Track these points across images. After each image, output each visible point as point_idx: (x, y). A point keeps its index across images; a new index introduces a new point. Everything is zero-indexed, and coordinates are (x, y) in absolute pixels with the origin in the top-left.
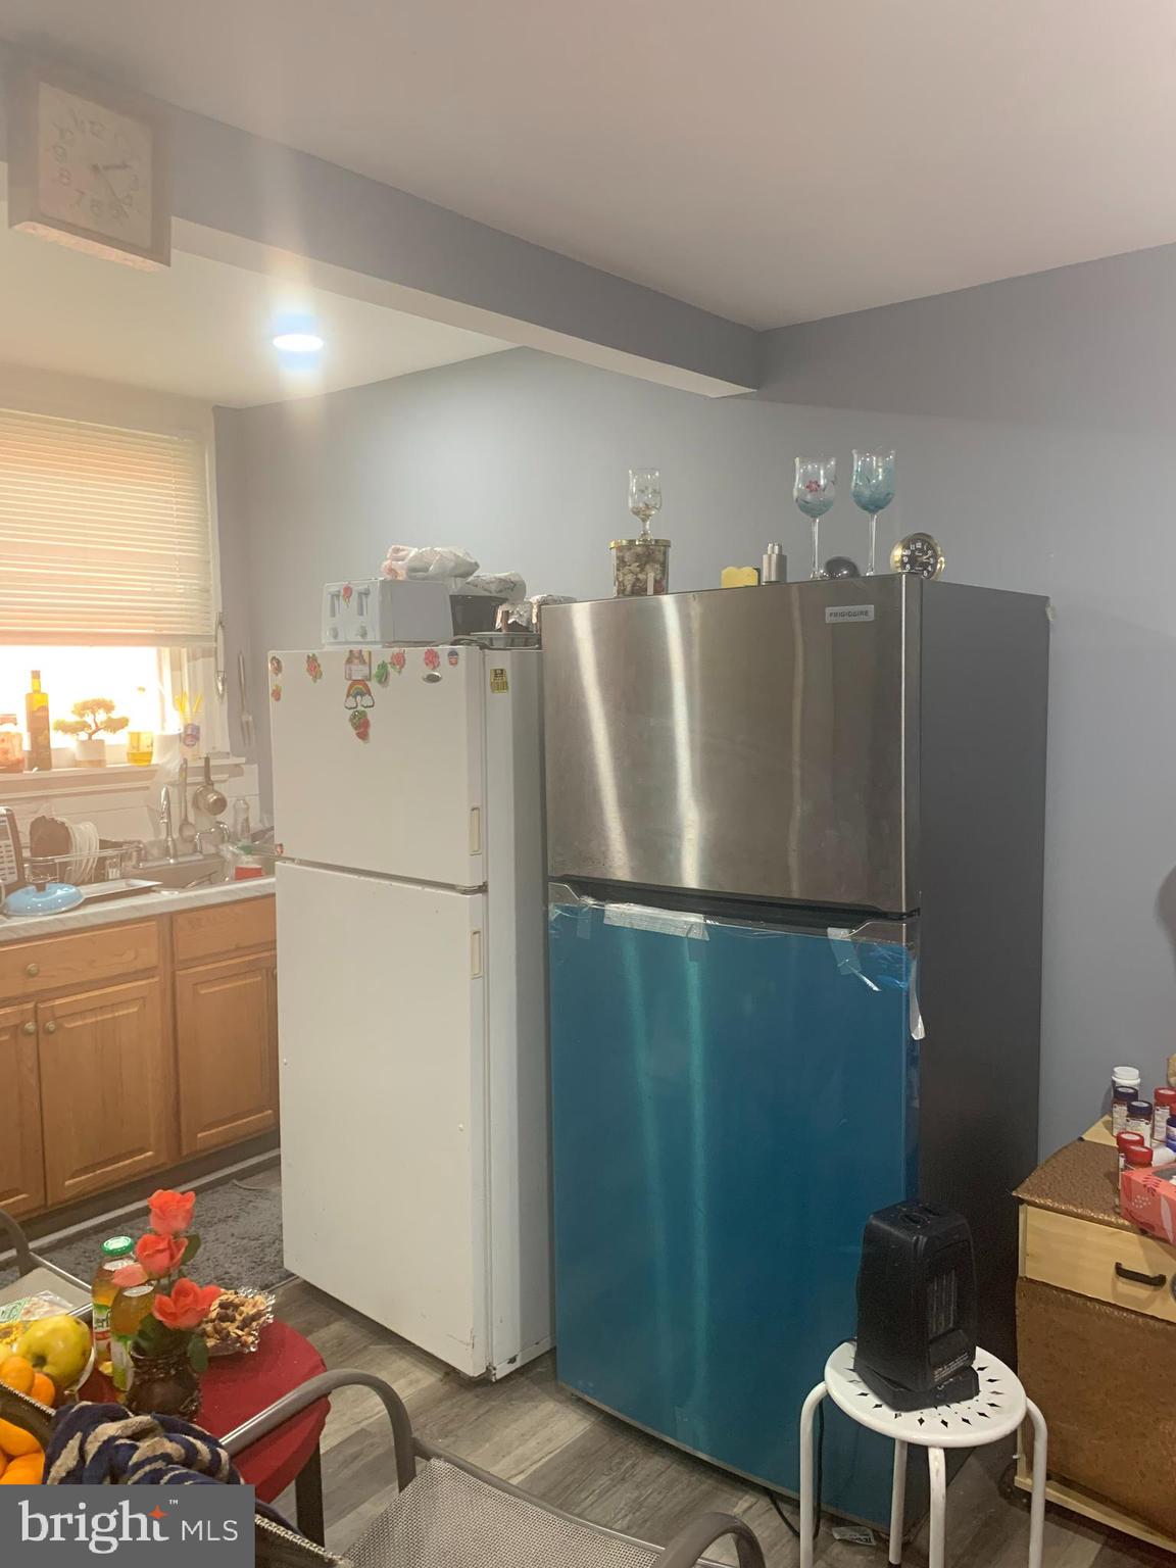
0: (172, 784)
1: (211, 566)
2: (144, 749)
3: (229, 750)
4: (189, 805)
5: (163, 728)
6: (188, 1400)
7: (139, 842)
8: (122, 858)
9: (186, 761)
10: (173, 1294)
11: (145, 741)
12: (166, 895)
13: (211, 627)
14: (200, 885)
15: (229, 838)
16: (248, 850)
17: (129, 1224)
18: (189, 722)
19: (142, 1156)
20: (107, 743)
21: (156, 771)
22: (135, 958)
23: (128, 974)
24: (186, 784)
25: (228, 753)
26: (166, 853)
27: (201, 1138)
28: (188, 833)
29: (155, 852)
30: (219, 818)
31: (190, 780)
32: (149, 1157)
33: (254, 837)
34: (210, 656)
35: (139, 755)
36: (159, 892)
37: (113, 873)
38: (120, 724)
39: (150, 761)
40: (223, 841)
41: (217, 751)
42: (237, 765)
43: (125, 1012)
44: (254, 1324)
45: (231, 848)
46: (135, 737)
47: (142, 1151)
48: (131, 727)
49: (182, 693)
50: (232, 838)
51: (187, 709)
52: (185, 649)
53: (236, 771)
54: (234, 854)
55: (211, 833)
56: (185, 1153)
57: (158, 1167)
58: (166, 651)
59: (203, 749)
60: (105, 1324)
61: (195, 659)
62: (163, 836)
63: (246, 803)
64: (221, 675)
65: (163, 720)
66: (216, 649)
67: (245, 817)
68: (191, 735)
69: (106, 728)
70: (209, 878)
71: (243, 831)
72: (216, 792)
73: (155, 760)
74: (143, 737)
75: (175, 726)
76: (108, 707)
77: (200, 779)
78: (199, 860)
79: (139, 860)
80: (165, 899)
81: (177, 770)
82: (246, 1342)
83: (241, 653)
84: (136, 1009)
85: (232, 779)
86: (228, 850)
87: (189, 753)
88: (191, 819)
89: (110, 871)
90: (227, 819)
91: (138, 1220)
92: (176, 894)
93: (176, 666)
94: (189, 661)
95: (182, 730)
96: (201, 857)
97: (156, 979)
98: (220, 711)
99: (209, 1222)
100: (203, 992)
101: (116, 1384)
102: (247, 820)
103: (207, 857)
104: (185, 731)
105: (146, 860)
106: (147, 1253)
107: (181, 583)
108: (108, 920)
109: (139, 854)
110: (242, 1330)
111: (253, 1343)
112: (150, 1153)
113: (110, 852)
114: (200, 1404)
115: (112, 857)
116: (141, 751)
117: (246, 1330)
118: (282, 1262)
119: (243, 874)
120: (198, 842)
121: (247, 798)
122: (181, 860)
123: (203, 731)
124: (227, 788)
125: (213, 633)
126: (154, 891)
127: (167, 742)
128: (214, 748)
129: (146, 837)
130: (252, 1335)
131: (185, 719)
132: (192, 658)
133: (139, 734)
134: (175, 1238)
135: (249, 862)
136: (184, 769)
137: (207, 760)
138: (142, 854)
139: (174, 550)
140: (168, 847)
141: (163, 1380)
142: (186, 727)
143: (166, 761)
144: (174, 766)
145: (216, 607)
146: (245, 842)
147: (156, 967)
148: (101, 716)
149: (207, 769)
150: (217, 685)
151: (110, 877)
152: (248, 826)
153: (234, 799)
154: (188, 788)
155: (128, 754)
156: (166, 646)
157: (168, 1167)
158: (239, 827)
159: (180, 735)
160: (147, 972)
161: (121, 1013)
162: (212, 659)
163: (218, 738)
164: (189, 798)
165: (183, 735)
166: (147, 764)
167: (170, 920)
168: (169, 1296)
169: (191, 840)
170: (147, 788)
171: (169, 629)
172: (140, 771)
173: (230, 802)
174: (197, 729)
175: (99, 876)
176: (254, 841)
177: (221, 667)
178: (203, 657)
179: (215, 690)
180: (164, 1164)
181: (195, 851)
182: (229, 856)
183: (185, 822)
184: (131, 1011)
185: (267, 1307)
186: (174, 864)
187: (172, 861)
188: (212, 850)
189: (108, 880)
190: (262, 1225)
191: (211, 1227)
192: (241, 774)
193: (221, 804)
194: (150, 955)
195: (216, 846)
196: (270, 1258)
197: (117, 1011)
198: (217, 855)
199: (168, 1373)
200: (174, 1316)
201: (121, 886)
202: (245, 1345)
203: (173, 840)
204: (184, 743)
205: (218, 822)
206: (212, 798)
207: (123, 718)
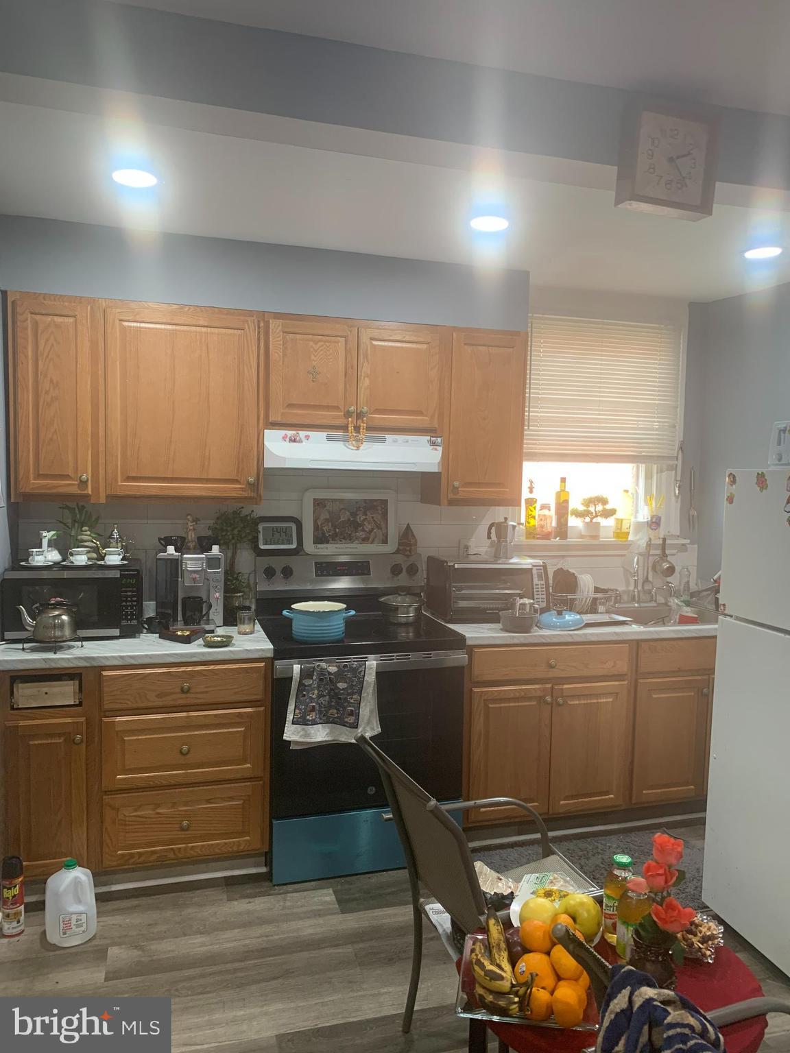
0: (640, 554)
1: (678, 409)
2: (624, 529)
3: (678, 534)
4: (650, 569)
5: (636, 517)
6: (669, 982)
7: (617, 590)
8: (608, 599)
9: (650, 540)
10: (664, 906)
11: (625, 525)
12: (635, 628)
13: (675, 451)
14: (656, 624)
15: (675, 593)
16: (688, 604)
17: (596, 839)
18: (655, 514)
19: (607, 797)
20: (601, 525)
21: (631, 544)
22: (613, 666)
23: (607, 676)
24: (649, 555)
25: (678, 536)
26: (633, 599)
27: (645, 794)
28: (647, 587)
29: (625, 598)
30: (669, 579)
31: (652, 552)
32: (612, 798)
33: (692, 595)
34: (672, 470)
35: (620, 533)
36: (631, 625)
37: (601, 608)
38: (612, 512)
39: (628, 538)
40: (671, 596)
41: (670, 534)
42: (683, 545)
43: (605, 700)
44: (710, 943)
45: (676, 601)
46: (620, 521)
47: (607, 793)
48: (618, 515)
49: (651, 494)
50: (677, 594)
51: (654, 505)
52: (656, 466)
53: (683, 548)
54: (677, 604)
55: (664, 589)
56: (633, 802)
57: (616, 806)
58: (642, 467)
59: (662, 532)
60: (612, 909)
61: (662, 471)
62: (631, 588)
63: (688, 571)
64: (679, 483)
65: (637, 512)
66: (676, 465)
67: (687, 580)
68: (655, 523)
69: (601, 516)
70: (662, 620)
71: (684, 590)
72: (670, 562)
73: (630, 538)
74: (624, 522)
75: (644, 515)
76: (604, 501)
77: (658, 552)
78: (655, 607)
79: (616, 602)
80: (634, 630)
81: (645, 545)
82: (705, 954)
83: (693, 468)
84: (611, 700)
85: (679, 554)
86: (674, 602)
87: (652, 534)
88: (650, 578)
89: (600, 607)
90: (674, 581)
91: (600, 838)
92: (642, 628)
93: (648, 476)
94: (657, 473)
95: (649, 519)
96: (655, 605)
97: (626, 683)
98: (675, 508)
99: (647, 853)
100: (654, 696)
101: (618, 951)
102: (688, 582)
103: (659, 604)
104: (651, 519)
105: (620, 602)
106: (650, 874)
107: (658, 422)
108: (600, 639)
109: (616, 598)
110: (702, 945)
111: (710, 956)
112: (612, 796)
113: (599, 595)
114: (676, 986)
115: (601, 599)
116: (623, 531)
117: (705, 945)
118: (700, 896)
119: (684, 620)
120: (654, 594)
121: (689, 568)
122: (642, 605)
123: (663, 519)
124: (677, 560)
125: (676, 455)
126: (627, 624)
127: (639, 526)
128: (669, 532)
129: (621, 588)
130: (709, 950)
131: (652, 512)
132: (660, 471)
133: (622, 520)
134: (669, 869)
135: (688, 612)
136: (649, 545)
137: (664, 540)
138: (618, 598)
139: (655, 400)
140: (634, 596)
141: (653, 961)
142: (652, 518)
143: (639, 539)
144: (643, 543)
145: (679, 436)
146: (686, 597)
147: (626, 675)
148: (600, 508)
149: (664, 546)
150: (675, 490)
151: (599, 611)
152: (689, 587)
153: (681, 568)
154: (650, 558)
155: (614, 532)
156: (642, 463)
157: (623, 808)
158: (682, 587)
159: (648, 522)
160: (618, 677)
161: (602, 701)
162: (674, 472)
163: (672, 526)
164: (650, 565)
165: (650, 523)
166: (624, 539)
167: (637, 645)
168: (661, 906)
169: (650, 592)
170: (624, 555)
171: (648, 452)
172: (621, 543)
173: (678, 569)
174: (659, 519)
175: (593, 610)
176: (692, 597)
177: (679, 478)
178: (667, 470)
179: (673, 493)
180: (621, 805)
181: (651, 600)
182: (674, 607)
183: (646, 580)
184: (608, 700)
185: (719, 933)
186: (638, 607)
187: (636, 605)
188: (661, 600)
189: (598, 613)
190: (684, 865)
191: (649, 856)
192: (686, 550)
193: (671, 570)
194: (623, 666)
195: (666, 599)
196: (690, 890)
197: (601, 699)
198: (666, 604)
199: (657, 958)
200: (664, 921)
201: (605, 618)
202: (704, 955)
203: (638, 592)
204: (650, 528)
205: (667, 582)
206: (666, 565)
207: (613, 509)
